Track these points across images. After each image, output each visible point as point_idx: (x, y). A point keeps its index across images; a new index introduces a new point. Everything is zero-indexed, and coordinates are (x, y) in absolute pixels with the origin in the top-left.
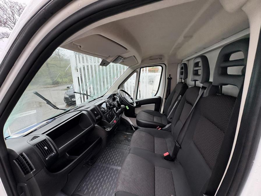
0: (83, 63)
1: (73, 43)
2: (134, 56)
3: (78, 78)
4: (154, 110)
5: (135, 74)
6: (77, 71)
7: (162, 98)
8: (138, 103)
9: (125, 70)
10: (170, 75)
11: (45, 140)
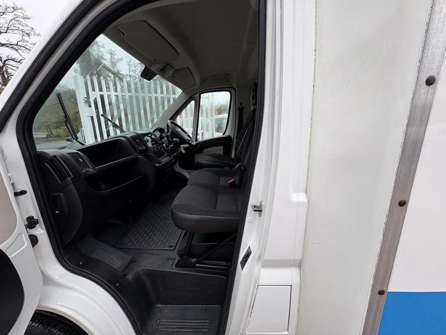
0: (101, 90)
1: (119, 27)
2: (188, 67)
3: (92, 118)
4: (222, 153)
5: (193, 103)
6: (90, 106)
7: (233, 137)
8: (199, 145)
9: (177, 96)
10: (241, 104)
11: (77, 153)
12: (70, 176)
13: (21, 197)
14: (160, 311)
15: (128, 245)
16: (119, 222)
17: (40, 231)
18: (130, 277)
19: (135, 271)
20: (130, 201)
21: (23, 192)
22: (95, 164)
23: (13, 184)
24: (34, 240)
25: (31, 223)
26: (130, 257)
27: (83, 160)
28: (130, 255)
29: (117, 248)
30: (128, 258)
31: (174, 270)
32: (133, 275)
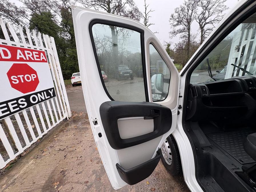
6: (238, 51)
11: (205, 86)
12: (196, 95)
13: (180, 98)
14: (213, 182)
15: (214, 139)
16: (216, 126)
17: (181, 111)
18: (204, 152)
19: (208, 151)
20: (225, 118)
21: (181, 97)
22: (210, 93)
23: (180, 93)
24: (179, 113)
25: (180, 107)
26: (210, 145)
27: (205, 90)
28: (211, 144)
29: (206, 136)
30: (209, 144)
31: (233, 173)
32: (206, 152)
